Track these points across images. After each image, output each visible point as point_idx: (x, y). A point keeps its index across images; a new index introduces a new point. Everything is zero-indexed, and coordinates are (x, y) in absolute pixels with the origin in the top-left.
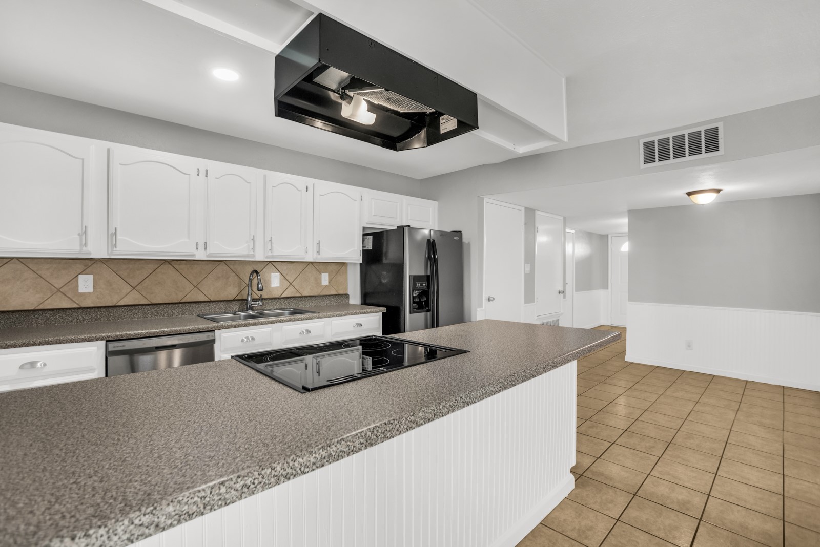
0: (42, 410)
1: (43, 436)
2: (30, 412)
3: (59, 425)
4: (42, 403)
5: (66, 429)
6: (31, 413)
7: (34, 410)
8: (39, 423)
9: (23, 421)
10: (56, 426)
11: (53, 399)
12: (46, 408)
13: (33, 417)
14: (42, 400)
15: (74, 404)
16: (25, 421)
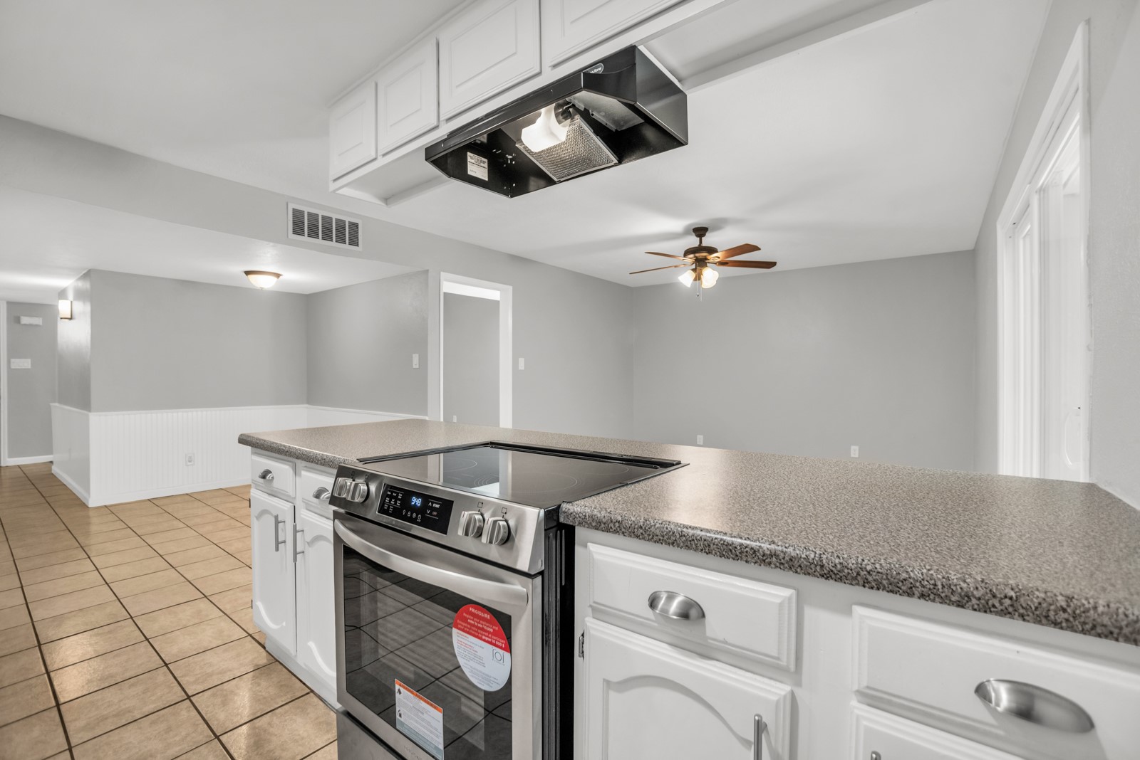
0: (911, 525)
1: (913, 501)
2: (926, 528)
3: (898, 505)
4: (909, 534)
5: (892, 500)
6: (925, 525)
7: (921, 527)
8: (916, 512)
9: (934, 520)
10: (900, 505)
11: (893, 534)
12: (905, 525)
13: (922, 520)
14: (909, 537)
15: (871, 520)
16: (931, 519)
